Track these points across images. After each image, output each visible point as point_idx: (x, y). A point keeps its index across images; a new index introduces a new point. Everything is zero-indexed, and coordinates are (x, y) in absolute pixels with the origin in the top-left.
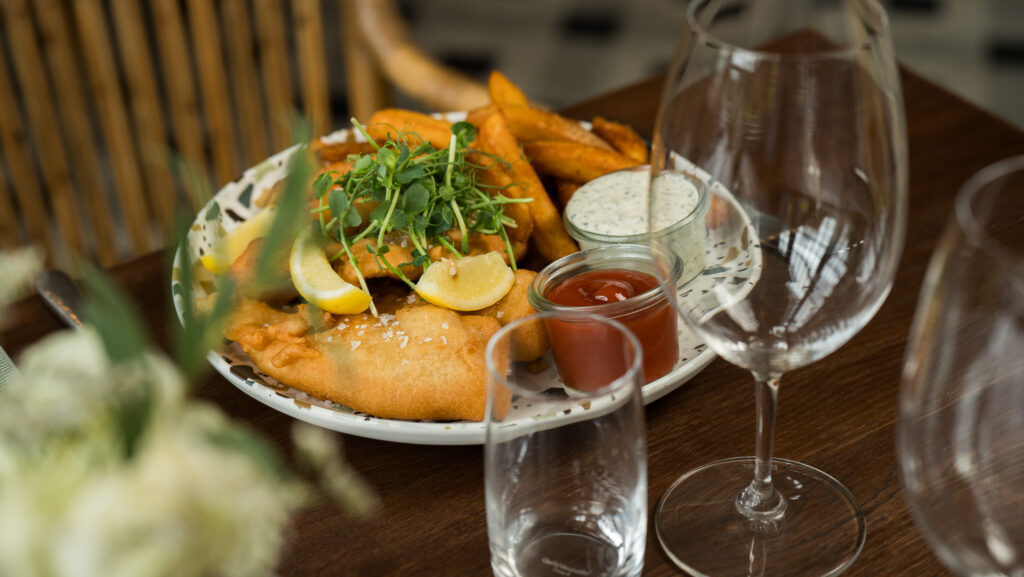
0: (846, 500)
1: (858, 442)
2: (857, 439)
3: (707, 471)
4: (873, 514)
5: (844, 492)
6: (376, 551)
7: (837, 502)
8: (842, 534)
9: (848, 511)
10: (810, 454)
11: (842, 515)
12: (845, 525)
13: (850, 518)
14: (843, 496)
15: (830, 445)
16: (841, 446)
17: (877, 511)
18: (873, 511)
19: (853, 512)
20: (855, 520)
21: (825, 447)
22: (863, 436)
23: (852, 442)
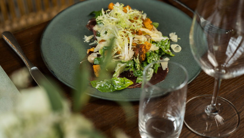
0: (234, 109)
1: (235, 91)
2: (235, 89)
3: (195, 99)
4: (241, 113)
5: (233, 106)
6: (104, 122)
7: (231, 110)
8: (234, 120)
9: (235, 112)
10: (222, 94)
11: (233, 114)
12: (235, 117)
13: (235, 115)
14: (233, 108)
15: (228, 91)
16: (231, 92)
17: (242, 112)
18: (241, 112)
19: (236, 113)
20: (237, 115)
21: (226, 92)
22: (236, 89)
23: (233, 90)
